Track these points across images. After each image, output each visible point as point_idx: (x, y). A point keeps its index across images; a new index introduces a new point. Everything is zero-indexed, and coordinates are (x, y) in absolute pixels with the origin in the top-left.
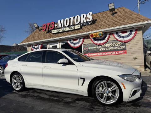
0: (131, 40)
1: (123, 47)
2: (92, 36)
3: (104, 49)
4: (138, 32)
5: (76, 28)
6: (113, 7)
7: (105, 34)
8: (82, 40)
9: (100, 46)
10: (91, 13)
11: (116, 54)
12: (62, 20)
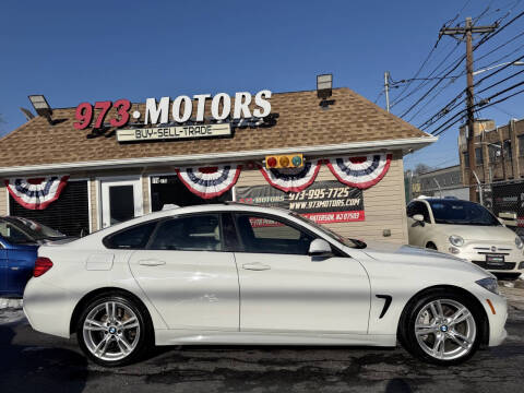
0: (376, 182)
1: (356, 201)
2: (272, 162)
3: (304, 205)
4: (393, 163)
5: (215, 133)
6: (328, 86)
7: (309, 158)
9: (292, 196)
10: (268, 94)
11: (335, 221)
12: (165, 101)
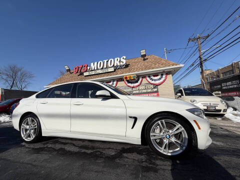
0: (162, 82)
1: (155, 90)
2: (126, 78)
3: (138, 92)
4: (168, 76)
5: (109, 71)
6: (144, 53)
7: (138, 77)
8: (115, 82)
9: (134, 89)
10: (125, 57)
12: (96, 63)
